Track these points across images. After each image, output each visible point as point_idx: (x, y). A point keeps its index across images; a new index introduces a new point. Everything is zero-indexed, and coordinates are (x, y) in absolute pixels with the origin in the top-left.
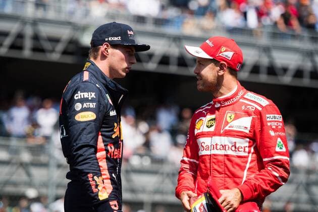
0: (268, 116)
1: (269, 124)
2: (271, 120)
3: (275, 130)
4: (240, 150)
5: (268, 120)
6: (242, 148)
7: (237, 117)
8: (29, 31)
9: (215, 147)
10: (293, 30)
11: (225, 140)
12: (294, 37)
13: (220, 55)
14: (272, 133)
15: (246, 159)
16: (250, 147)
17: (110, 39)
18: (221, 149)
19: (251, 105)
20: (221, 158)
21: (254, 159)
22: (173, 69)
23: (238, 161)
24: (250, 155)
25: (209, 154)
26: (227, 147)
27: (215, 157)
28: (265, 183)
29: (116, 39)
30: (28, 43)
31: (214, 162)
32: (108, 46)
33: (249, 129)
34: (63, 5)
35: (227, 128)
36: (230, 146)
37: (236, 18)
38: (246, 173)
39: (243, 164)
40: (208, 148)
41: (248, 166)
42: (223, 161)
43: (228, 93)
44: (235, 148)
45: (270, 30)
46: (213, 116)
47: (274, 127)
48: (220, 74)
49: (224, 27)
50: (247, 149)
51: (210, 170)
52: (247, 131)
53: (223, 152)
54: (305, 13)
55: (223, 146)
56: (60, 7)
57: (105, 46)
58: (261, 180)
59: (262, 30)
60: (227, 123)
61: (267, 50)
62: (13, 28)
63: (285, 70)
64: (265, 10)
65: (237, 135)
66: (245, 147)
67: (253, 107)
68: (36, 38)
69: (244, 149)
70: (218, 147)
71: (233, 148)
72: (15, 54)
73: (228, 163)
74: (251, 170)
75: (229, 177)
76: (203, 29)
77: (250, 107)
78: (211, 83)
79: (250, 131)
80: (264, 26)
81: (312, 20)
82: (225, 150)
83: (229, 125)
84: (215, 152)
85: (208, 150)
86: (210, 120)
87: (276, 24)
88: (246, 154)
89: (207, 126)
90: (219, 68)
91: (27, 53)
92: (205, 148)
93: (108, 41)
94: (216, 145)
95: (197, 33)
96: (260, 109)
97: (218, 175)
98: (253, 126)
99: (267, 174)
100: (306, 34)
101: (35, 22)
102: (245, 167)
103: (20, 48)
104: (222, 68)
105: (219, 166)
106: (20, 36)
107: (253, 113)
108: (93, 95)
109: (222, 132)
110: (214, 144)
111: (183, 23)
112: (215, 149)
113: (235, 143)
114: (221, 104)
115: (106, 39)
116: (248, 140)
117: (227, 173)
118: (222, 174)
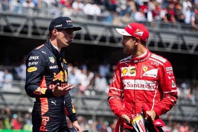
0: (167, 68)
1: (167, 73)
2: (168, 70)
3: (171, 76)
4: (152, 87)
5: (167, 70)
6: (152, 86)
7: (149, 69)
8: (31, 24)
9: (137, 85)
10: (172, 23)
11: (143, 82)
12: (173, 26)
13: (136, 33)
14: (169, 78)
15: (154, 92)
16: (156, 85)
17: (56, 26)
18: (141, 87)
19: (157, 62)
20: (141, 92)
21: (158, 92)
22: (107, 44)
23: (150, 93)
24: (156, 90)
25: (134, 89)
26: (144, 86)
27: (138, 91)
28: (167, 106)
29: (60, 26)
30: (30, 30)
31: (137, 94)
32: (55, 30)
33: (156, 75)
34: (49, 10)
35: (144, 75)
36: (146, 85)
37: (142, 17)
38: (154, 100)
39: (152, 95)
40: (133, 86)
41: (155, 96)
42: (142, 93)
43: (142, 54)
44: (149, 86)
45: (159, 22)
46: (134, 67)
47: (170, 74)
48: (136, 44)
49: (135, 21)
50: (155, 87)
51: (135, 98)
52: (155, 77)
53: (142, 89)
54: (178, 14)
55: (142, 85)
56: (47, 11)
57: (54, 31)
58: (165, 105)
59: (155, 22)
60: (144, 72)
61: (158, 33)
62: (22, 22)
63: (168, 44)
64: (157, 12)
65: (150, 80)
66: (154, 86)
67: (158, 63)
68: (34, 27)
69: (154, 87)
70: (139, 86)
71: (148, 87)
72: (23, 36)
73: (145, 95)
74: (157, 98)
75: (145, 102)
76: (124, 23)
77: (157, 63)
78: (131, 50)
79: (157, 77)
80: (156, 21)
81: (182, 18)
82: (143, 87)
83: (145, 74)
84: (137, 88)
85: (133, 87)
86: (132, 70)
87: (163, 19)
88: (154, 90)
89: (131, 73)
90: (135, 41)
91: (30, 36)
92: (130, 86)
93: (56, 28)
94: (138, 84)
95: (121, 24)
96: (162, 64)
97: (139, 101)
98: (158, 74)
99: (167, 101)
100: (179, 25)
101: (34, 19)
102: (153, 97)
103: (26, 33)
104: (137, 41)
105: (140, 96)
106: (26, 26)
107: (158, 67)
108: (37, 57)
109: (141, 77)
110: (137, 84)
111: (113, 19)
112: (137, 87)
113: (149, 84)
114: (138, 61)
115: (55, 27)
116: (156, 82)
117: (145, 100)
118: (142, 101)
